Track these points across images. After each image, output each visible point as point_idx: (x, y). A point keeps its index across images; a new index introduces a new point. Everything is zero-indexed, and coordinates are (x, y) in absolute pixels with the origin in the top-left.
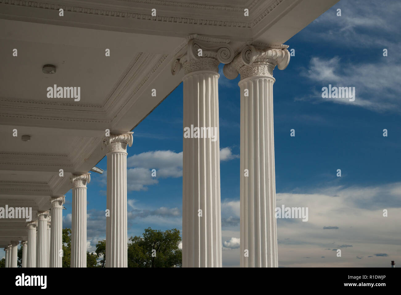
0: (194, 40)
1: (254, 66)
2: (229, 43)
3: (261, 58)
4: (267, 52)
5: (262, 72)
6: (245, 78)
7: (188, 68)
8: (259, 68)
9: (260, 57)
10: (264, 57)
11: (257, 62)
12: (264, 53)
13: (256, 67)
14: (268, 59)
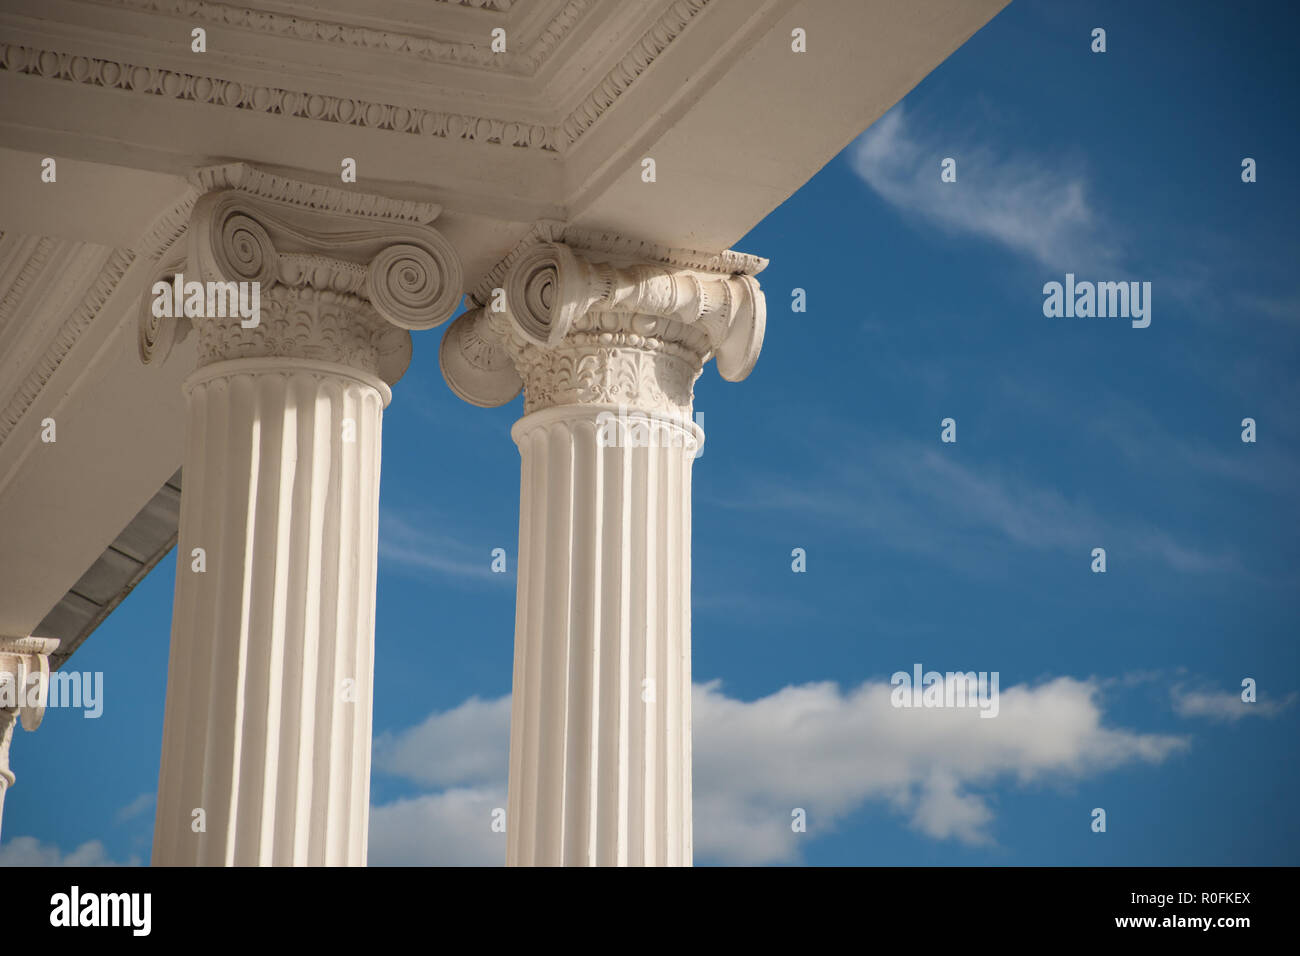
0: (228, 192)
1: (584, 350)
2: (435, 221)
3: (616, 314)
4: (642, 285)
5: (625, 388)
6: (538, 409)
7: (209, 335)
8: (611, 362)
9: (606, 306)
10: (631, 307)
11: (600, 331)
12: (630, 289)
13: (595, 358)
14: (654, 318)
